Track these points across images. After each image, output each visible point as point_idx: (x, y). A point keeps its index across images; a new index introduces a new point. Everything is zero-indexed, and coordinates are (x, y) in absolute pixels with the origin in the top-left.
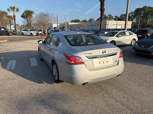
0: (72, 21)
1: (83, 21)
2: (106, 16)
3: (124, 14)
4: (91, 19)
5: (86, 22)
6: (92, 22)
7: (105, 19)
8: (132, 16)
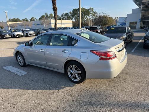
0: (10, 20)
1: (24, 20)
2: (47, 15)
3: (64, 14)
4: (32, 18)
5: (27, 20)
6: (33, 21)
7: (48, 18)
8: (71, 15)
